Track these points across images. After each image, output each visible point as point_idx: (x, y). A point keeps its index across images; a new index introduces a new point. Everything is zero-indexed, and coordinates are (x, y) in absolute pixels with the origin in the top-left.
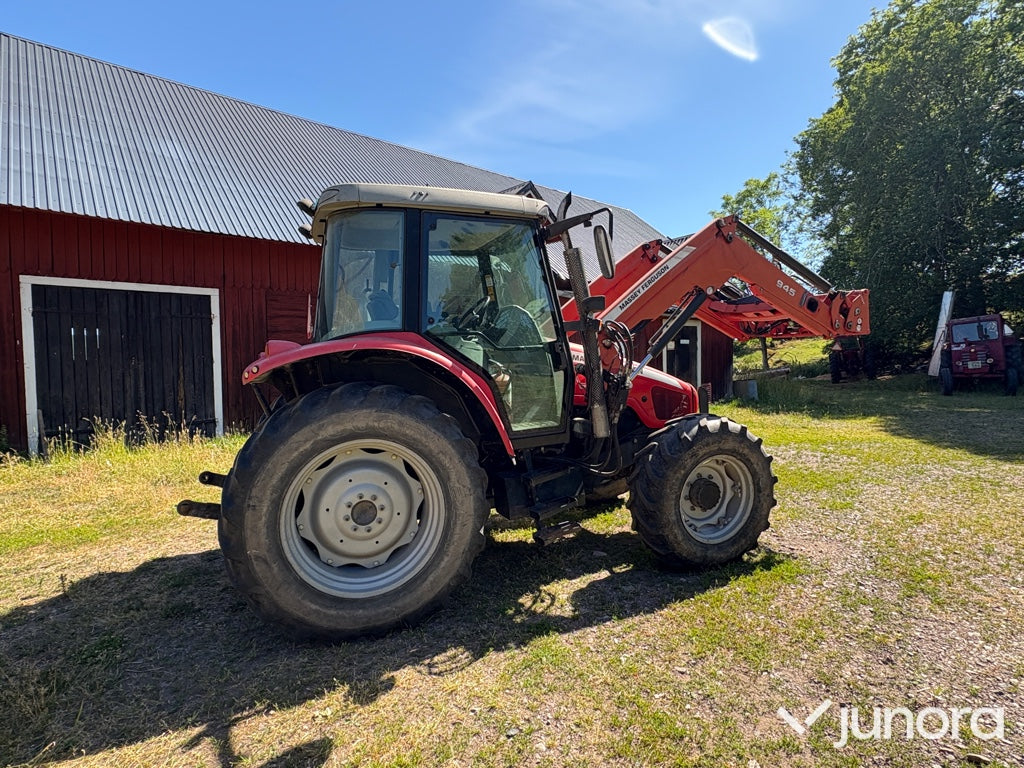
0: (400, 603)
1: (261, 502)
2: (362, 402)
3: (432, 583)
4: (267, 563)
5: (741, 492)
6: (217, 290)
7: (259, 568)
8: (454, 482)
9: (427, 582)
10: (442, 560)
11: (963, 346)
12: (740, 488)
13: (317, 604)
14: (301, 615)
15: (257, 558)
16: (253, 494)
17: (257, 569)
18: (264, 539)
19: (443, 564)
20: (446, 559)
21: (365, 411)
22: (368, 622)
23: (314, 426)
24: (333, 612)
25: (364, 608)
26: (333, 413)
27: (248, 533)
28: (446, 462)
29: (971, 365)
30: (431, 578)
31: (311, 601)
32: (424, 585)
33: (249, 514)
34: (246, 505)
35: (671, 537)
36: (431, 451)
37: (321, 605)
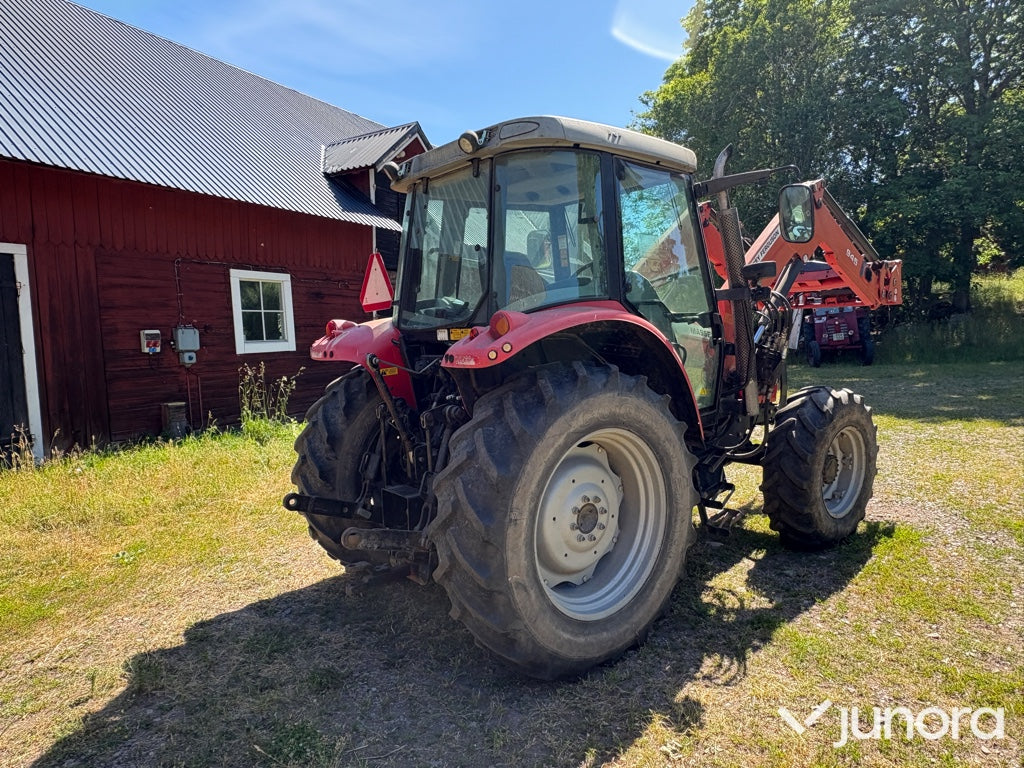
0: (635, 619)
1: (521, 514)
2: (605, 385)
3: (659, 590)
4: (526, 591)
5: (852, 465)
6: (24, 247)
7: (519, 597)
8: (675, 475)
9: (655, 591)
10: (666, 563)
11: (824, 319)
12: (852, 459)
13: (568, 632)
14: (555, 649)
15: (518, 584)
16: (514, 505)
17: (518, 598)
18: (524, 562)
19: (667, 568)
20: (669, 561)
21: (608, 395)
22: (612, 646)
23: (568, 416)
24: (581, 640)
25: (606, 630)
26: (582, 399)
27: (509, 554)
28: (671, 451)
29: (836, 337)
30: (658, 586)
31: (563, 630)
32: (653, 594)
33: (510, 531)
34: (507, 520)
35: (817, 515)
36: (659, 438)
37: (572, 633)
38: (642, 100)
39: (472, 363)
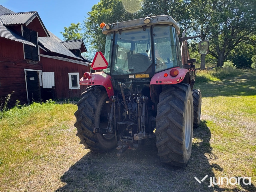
0: (191, 148)
14: (187, 158)
22: (190, 155)
25: (189, 151)
31: (187, 153)
38: (88, 14)
39: (171, 83)
